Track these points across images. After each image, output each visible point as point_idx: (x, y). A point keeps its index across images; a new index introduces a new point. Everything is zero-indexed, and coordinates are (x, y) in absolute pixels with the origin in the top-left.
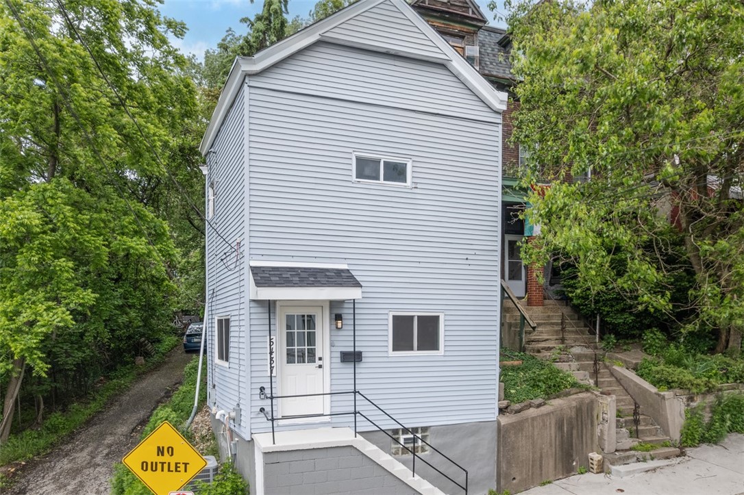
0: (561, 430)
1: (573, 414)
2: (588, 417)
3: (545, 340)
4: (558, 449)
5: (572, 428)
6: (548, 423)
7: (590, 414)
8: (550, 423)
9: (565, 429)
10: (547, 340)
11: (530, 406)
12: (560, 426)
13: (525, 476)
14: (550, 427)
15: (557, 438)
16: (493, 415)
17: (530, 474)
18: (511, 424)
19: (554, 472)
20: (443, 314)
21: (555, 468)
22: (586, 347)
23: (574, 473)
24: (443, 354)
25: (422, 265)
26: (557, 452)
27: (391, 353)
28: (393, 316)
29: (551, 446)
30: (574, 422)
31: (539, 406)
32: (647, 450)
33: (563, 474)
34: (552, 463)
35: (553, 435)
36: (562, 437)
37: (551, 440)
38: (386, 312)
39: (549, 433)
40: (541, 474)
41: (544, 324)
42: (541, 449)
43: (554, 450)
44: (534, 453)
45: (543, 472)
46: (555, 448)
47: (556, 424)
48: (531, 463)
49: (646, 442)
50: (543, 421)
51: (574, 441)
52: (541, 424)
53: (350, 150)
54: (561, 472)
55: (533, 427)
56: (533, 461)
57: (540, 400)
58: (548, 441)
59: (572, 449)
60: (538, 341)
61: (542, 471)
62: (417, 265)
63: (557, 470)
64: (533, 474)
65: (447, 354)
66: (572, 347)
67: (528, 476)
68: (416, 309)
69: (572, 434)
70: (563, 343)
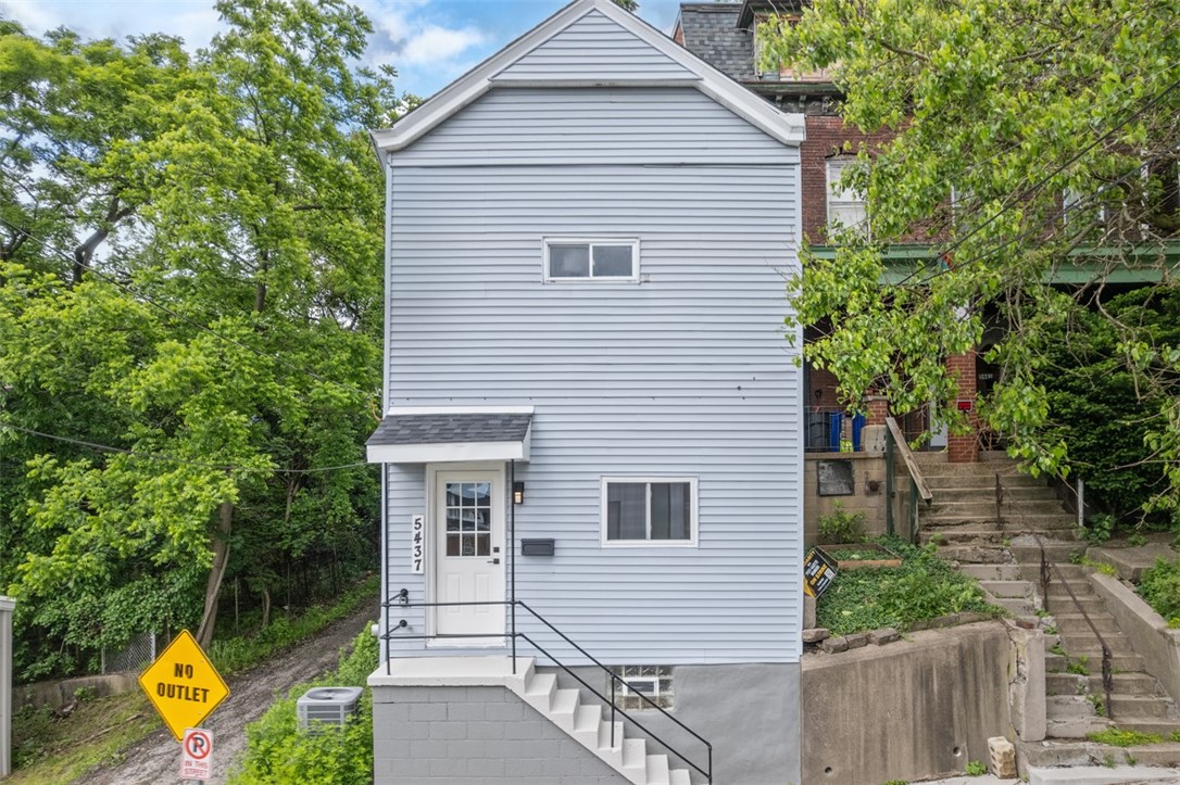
0: (927, 687)
1: (953, 660)
2: (986, 666)
3: (963, 523)
4: (919, 723)
5: (951, 686)
6: (898, 674)
7: (990, 662)
8: (902, 674)
9: (936, 687)
10: (967, 522)
11: (867, 641)
12: (923, 679)
13: (850, 768)
14: (903, 681)
15: (919, 703)
16: (795, 652)
17: (862, 763)
18: (822, 672)
19: (912, 766)
20: (696, 480)
21: (916, 758)
22: (1047, 536)
23: (956, 773)
24: (696, 546)
25: (657, 402)
26: (919, 729)
27: (606, 543)
28: (609, 484)
29: (905, 716)
30: (956, 675)
31: (884, 641)
32: (1124, 744)
33: (933, 772)
34: (907, 748)
35: (909, 697)
36: (929, 701)
37: (904, 705)
38: (597, 477)
39: (899, 691)
40: (885, 766)
41: (971, 493)
42: (884, 720)
43: (911, 723)
44: (868, 726)
45: (889, 763)
46: (914, 720)
47: (915, 676)
48: (862, 743)
49: (1124, 728)
50: (887, 669)
51: (955, 709)
52: (883, 674)
53: (540, 237)
54: (928, 767)
55: (866, 678)
56: (866, 741)
57: (889, 631)
58: (899, 706)
59: (952, 726)
60: (948, 525)
61: (885, 760)
62: (651, 402)
63: (920, 763)
64: (866, 764)
65: (703, 545)
66: (1016, 535)
67: (858, 767)
68: (648, 474)
69: (950, 698)
70: (999, 528)
